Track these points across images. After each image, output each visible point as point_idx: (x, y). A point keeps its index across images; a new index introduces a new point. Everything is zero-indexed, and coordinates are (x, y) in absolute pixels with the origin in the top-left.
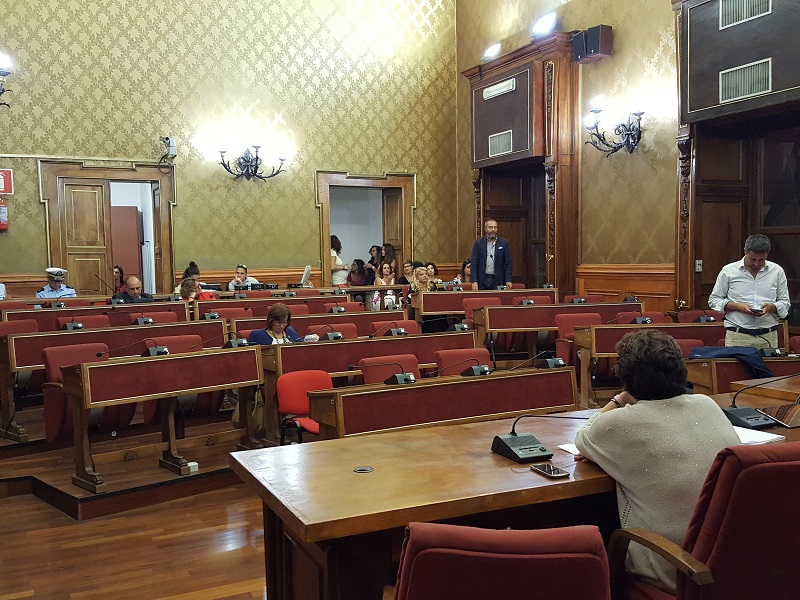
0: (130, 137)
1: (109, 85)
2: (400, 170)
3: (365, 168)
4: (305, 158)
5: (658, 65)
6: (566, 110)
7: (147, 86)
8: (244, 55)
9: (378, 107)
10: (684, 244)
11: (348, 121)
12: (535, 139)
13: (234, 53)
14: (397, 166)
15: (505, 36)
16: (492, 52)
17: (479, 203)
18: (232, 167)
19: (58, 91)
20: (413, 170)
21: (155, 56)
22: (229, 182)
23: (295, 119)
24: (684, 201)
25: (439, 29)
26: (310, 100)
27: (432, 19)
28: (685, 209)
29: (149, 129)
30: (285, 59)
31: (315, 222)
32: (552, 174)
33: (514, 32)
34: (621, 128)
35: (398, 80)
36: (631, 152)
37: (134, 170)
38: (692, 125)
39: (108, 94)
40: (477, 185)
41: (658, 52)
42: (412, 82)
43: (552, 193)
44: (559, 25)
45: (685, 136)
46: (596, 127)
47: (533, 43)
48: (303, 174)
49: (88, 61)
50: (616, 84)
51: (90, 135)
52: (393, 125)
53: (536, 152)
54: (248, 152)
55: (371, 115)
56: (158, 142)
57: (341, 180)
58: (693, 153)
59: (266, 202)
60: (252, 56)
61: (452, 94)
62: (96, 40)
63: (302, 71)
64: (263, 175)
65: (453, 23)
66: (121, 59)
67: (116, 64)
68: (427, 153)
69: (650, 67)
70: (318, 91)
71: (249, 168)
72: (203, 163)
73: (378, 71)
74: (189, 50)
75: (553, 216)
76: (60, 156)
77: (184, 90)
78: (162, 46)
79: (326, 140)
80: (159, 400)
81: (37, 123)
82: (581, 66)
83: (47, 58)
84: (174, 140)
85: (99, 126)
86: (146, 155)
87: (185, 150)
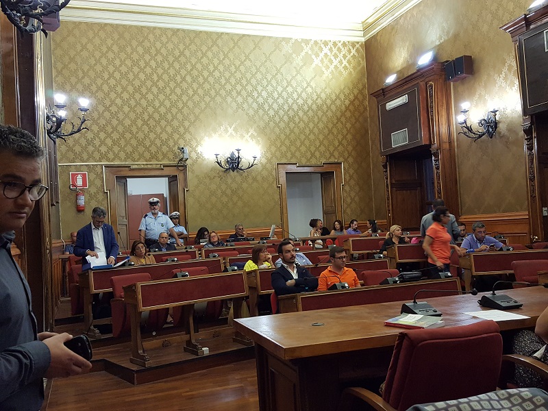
0: (159, 149)
1: (146, 117)
2: (332, 160)
3: (308, 160)
4: (269, 155)
5: (506, 79)
6: (444, 113)
7: (169, 117)
8: (229, 93)
9: (316, 120)
10: (533, 197)
11: (296, 130)
12: (423, 134)
13: (223, 92)
14: (330, 157)
15: (399, 69)
16: (391, 79)
17: (387, 178)
18: (223, 164)
19: (115, 122)
20: (341, 160)
21: (174, 97)
22: (221, 174)
23: (262, 131)
24: (531, 168)
25: (354, 68)
26: (271, 119)
27: (349, 62)
28: (532, 173)
29: (171, 143)
30: (255, 94)
31: (277, 197)
32: (436, 155)
33: (405, 65)
34: (483, 122)
35: (329, 102)
36: (491, 138)
37: (163, 169)
38: (532, 116)
39: (145, 123)
40: (385, 166)
41: (505, 70)
42: (338, 102)
43: (438, 168)
44: (435, 59)
45: (528, 123)
46: (465, 122)
47: (418, 71)
48: (269, 166)
49: (133, 103)
50: (477, 93)
51: (135, 149)
52: (326, 131)
53: (425, 142)
54: (233, 153)
55: (311, 125)
56: (177, 151)
57: (293, 169)
58: (534, 135)
59: (245, 185)
60: (234, 93)
61: (365, 109)
62: (137, 90)
63: (266, 100)
64: (242, 168)
65: (364, 63)
66: (153, 100)
67: (150, 103)
68: (350, 148)
69: (500, 80)
70: (277, 112)
71: (234, 164)
72: (205, 162)
73: (315, 97)
74: (195, 92)
75: (439, 184)
76: (117, 163)
77: (192, 117)
78: (178, 91)
79: (283, 143)
80: (183, 306)
81: (103, 143)
82: (452, 83)
83: (108, 103)
84: (187, 149)
85: (141, 143)
86: (170, 160)
87: (194, 155)
